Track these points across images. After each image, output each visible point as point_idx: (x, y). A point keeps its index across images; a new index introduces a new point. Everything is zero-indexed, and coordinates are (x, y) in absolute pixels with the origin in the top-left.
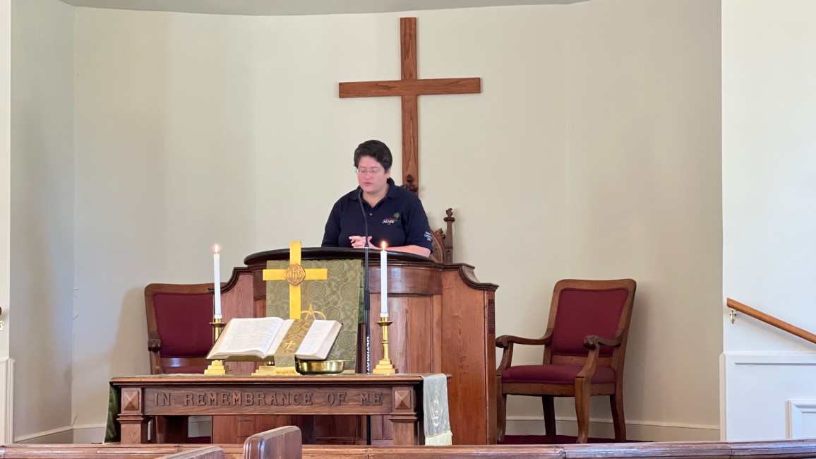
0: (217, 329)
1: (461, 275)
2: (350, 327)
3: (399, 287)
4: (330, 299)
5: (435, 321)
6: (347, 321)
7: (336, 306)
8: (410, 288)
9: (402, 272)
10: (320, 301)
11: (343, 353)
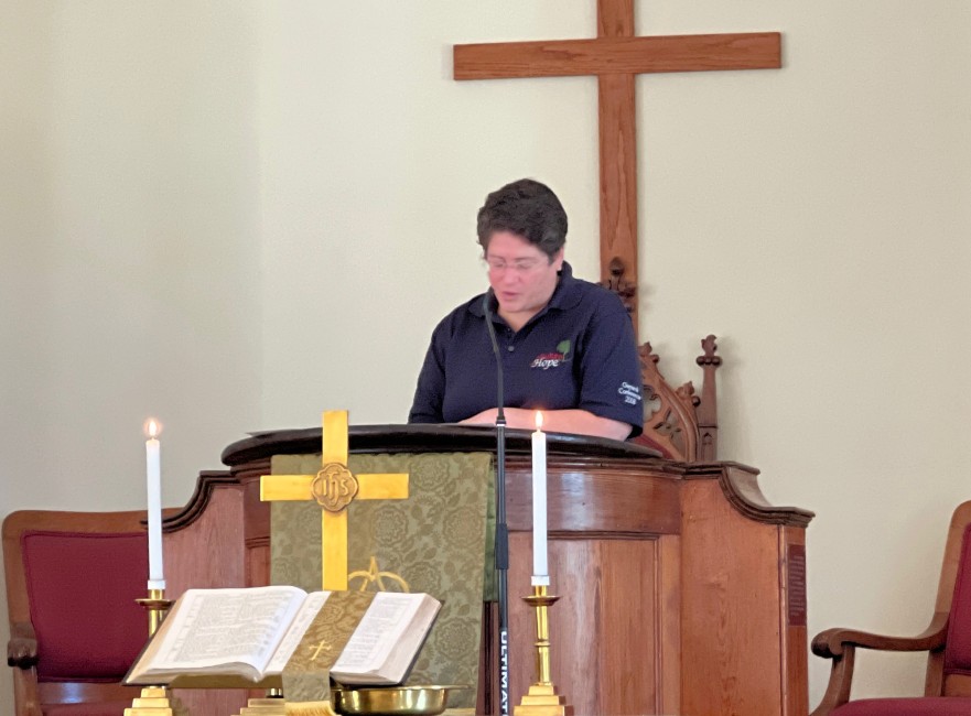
0: (153, 613)
1: (725, 489)
2: (464, 609)
3: (581, 516)
4: (418, 545)
5: (664, 597)
6: (456, 593)
7: (431, 562)
8: (607, 517)
9: (586, 483)
10: (395, 550)
11: (446, 671)
